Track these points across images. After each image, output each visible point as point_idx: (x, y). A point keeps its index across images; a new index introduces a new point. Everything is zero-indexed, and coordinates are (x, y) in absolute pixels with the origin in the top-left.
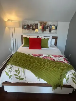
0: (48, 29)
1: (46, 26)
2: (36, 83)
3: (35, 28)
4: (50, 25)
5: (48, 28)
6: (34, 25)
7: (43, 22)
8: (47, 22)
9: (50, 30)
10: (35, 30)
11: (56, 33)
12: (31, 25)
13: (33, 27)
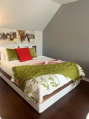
0: (26, 39)
1: (25, 35)
2: (66, 84)
3: (13, 38)
4: (28, 34)
5: (27, 37)
6: (11, 34)
7: (21, 31)
8: (25, 31)
9: (29, 40)
10: (13, 40)
11: (34, 43)
12: (8, 34)
13: (10, 37)
